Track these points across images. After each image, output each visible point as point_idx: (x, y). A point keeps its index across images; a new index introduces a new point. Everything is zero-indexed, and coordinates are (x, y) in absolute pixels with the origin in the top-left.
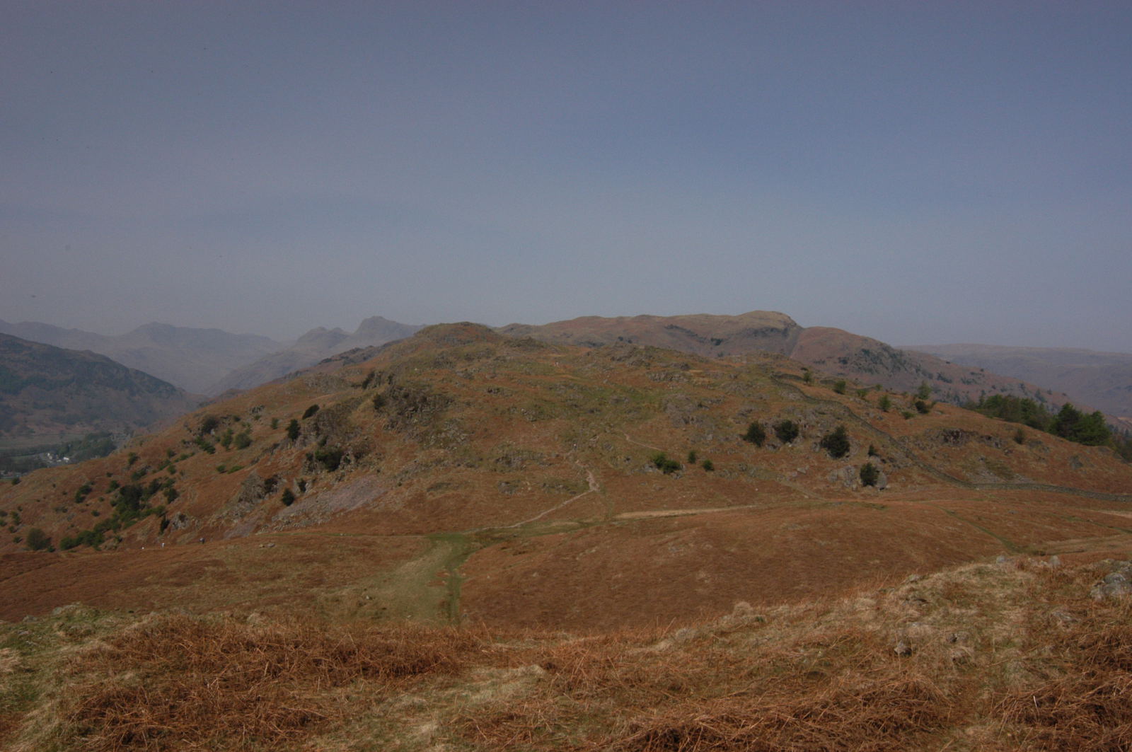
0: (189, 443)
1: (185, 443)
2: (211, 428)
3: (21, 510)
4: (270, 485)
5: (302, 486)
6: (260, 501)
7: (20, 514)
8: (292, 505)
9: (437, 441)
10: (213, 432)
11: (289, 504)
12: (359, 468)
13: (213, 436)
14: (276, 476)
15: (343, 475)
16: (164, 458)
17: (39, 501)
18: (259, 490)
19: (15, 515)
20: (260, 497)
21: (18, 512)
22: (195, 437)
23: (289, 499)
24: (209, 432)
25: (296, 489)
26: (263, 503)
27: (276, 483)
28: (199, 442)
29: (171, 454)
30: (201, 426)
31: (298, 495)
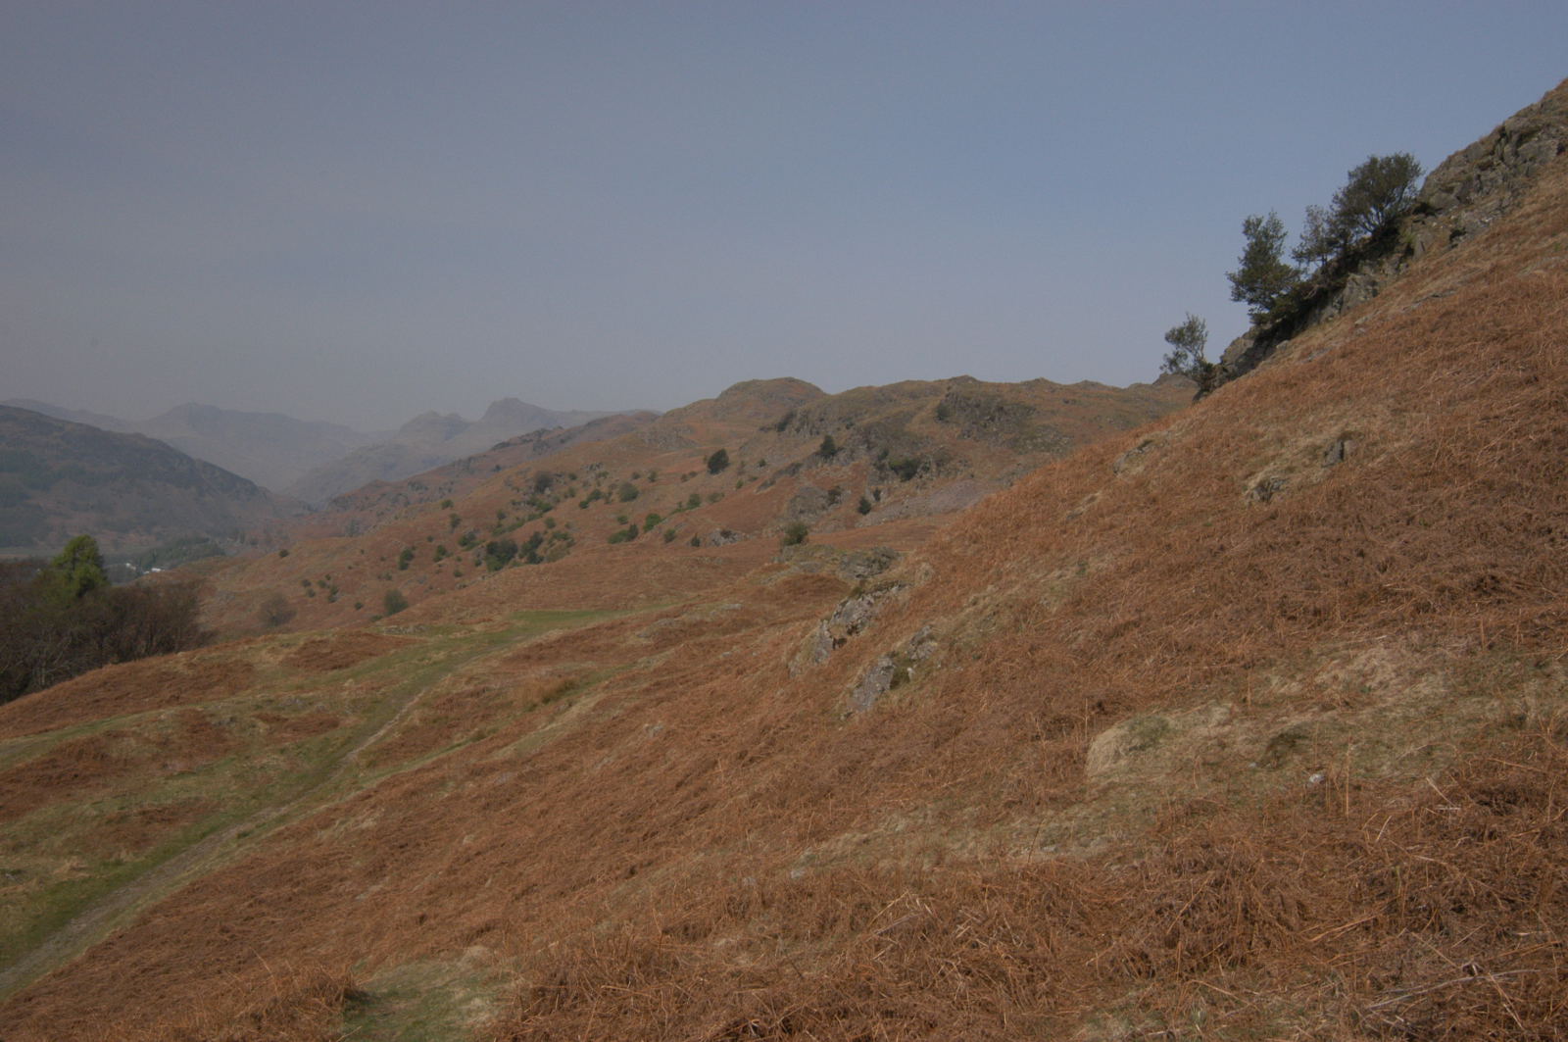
0: (519, 503)
1: (514, 504)
2: (545, 486)
3: (329, 579)
4: (834, 495)
5: (877, 494)
6: (825, 512)
7: (330, 583)
8: (871, 513)
9: (1035, 446)
10: (547, 491)
11: (865, 513)
12: (942, 476)
13: (549, 496)
14: (838, 487)
15: (925, 484)
16: (494, 521)
17: (350, 568)
18: (823, 501)
19: (323, 585)
20: (824, 508)
21: (324, 578)
22: (527, 498)
23: (864, 508)
24: (542, 491)
25: (871, 498)
26: (829, 515)
27: (839, 494)
28: (532, 503)
29: (501, 516)
30: (533, 484)
31: (873, 504)
